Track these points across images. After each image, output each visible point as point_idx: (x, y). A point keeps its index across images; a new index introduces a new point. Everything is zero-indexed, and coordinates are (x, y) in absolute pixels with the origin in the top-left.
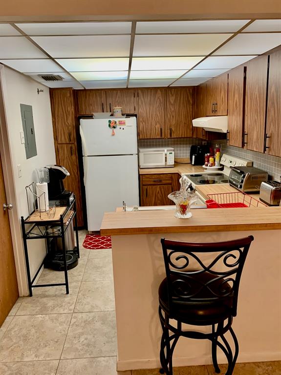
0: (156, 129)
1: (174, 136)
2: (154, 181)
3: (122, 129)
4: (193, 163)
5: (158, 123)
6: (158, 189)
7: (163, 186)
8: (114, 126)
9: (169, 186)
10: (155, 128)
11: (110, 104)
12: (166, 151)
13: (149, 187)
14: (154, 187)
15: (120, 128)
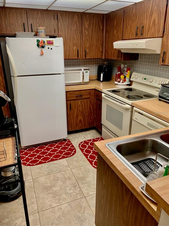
0: (73, 51)
1: (88, 57)
2: (77, 97)
3: (50, 49)
4: (102, 80)
5: (75, 46)
6: (79, 103)
7: (83, 100)
8: (43, 45)
9: (88, 99)
10: (73, 49)
11: (31, 24)
12: (83, 70)
13: (72, 101)
14: (76, 101)
15: (49, 48)
